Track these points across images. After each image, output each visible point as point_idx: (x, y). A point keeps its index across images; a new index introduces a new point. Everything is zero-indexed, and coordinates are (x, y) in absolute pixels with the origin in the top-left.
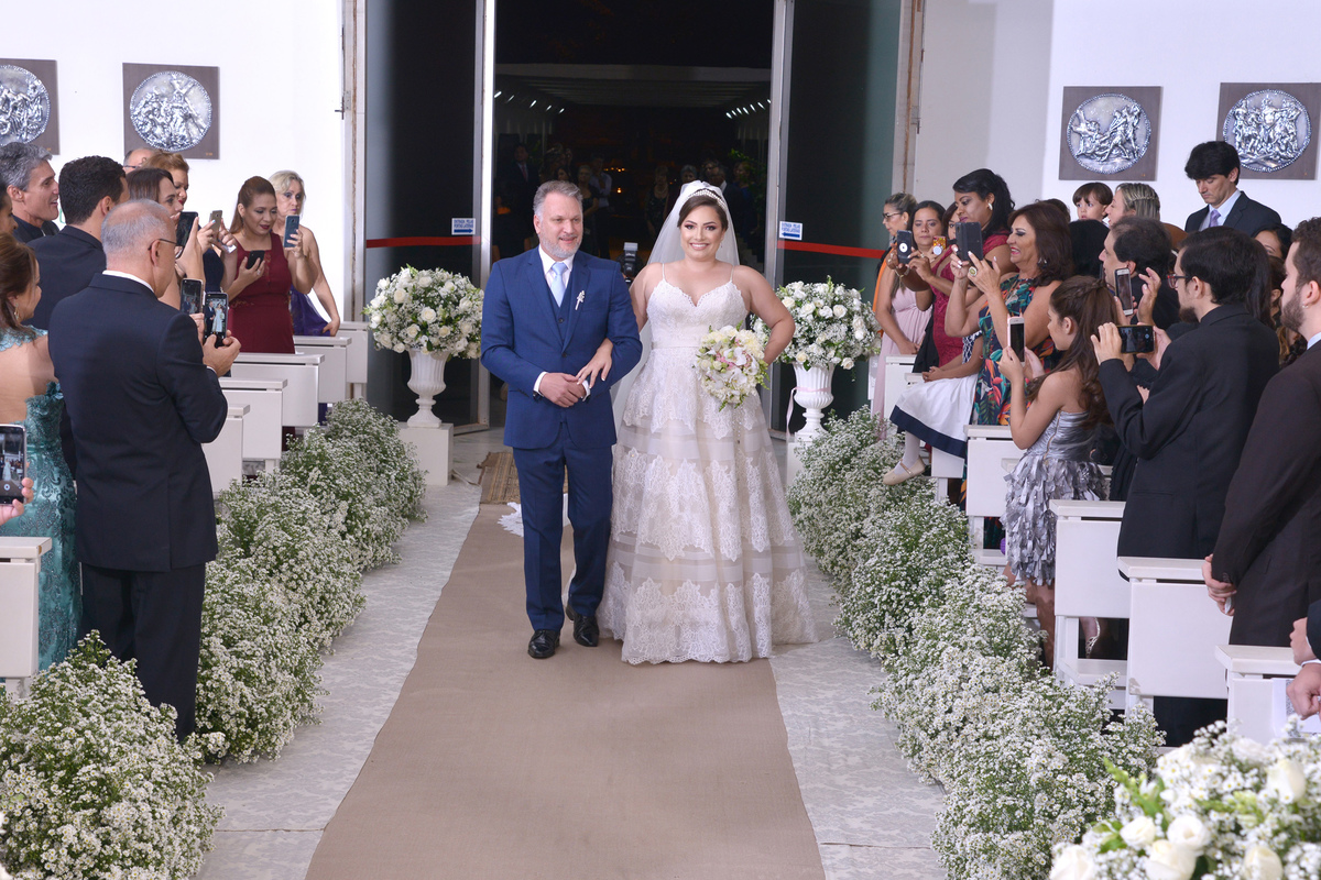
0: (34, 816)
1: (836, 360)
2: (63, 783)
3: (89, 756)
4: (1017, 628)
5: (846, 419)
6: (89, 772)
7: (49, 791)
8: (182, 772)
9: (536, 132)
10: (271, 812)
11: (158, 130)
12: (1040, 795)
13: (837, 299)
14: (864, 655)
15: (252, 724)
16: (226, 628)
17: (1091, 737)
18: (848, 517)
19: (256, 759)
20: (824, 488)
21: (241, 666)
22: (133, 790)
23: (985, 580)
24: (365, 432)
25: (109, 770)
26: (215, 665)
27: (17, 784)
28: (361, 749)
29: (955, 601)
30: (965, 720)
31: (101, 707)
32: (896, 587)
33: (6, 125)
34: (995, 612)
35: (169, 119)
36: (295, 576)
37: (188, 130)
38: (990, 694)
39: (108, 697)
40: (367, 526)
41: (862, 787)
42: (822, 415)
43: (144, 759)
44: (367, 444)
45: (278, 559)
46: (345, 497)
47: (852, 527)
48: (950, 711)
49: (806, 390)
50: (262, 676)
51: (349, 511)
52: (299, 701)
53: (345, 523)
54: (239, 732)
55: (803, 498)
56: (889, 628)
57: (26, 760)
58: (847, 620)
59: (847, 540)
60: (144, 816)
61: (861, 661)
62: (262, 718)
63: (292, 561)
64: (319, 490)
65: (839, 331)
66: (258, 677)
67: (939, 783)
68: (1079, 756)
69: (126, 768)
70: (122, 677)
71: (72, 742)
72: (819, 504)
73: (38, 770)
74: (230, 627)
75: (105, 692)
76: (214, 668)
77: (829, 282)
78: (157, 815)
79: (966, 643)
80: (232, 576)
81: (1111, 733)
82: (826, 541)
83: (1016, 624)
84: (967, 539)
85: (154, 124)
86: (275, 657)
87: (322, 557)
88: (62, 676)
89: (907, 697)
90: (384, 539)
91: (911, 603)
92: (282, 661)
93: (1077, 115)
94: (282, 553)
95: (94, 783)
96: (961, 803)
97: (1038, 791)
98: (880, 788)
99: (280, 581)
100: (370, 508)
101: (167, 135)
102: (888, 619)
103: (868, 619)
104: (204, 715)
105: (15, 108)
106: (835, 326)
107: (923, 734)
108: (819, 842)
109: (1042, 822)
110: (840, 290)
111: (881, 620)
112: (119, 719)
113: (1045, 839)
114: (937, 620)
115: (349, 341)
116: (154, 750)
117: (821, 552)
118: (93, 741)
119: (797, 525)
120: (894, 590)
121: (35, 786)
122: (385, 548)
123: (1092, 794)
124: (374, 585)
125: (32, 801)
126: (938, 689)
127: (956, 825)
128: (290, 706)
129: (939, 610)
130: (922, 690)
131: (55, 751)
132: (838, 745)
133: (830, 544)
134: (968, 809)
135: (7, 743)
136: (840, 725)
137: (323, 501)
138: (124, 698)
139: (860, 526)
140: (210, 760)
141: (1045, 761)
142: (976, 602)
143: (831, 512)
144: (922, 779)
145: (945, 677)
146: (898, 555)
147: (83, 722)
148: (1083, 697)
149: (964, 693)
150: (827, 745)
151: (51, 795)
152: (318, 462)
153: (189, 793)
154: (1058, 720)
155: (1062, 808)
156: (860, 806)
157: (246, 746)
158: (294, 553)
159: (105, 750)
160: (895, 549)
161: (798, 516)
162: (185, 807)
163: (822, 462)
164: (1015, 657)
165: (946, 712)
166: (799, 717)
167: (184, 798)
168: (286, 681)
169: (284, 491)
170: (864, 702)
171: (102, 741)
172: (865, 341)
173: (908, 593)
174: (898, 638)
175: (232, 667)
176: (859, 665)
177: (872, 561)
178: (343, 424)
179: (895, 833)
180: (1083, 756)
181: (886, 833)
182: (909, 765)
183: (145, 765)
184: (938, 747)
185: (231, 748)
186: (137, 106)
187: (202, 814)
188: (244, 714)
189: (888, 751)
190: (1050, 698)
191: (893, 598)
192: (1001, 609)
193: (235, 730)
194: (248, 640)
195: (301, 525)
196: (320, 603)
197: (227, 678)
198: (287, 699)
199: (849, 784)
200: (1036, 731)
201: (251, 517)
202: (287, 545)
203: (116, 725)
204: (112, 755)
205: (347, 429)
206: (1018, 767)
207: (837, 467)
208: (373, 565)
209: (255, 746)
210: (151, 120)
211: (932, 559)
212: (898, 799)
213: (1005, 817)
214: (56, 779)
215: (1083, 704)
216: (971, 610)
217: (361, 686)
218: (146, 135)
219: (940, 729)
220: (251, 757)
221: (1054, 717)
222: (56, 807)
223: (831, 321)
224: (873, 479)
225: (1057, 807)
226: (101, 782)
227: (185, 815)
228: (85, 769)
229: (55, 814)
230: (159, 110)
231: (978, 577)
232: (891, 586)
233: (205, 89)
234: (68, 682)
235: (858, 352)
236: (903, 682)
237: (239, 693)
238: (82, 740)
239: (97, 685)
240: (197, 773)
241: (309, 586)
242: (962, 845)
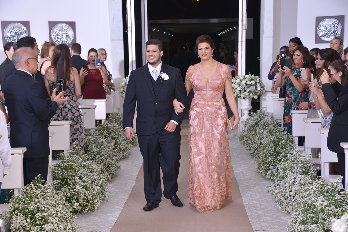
0: (22, 228)
1: (252, 96)
2: (31, 218)
3: (38, 210)
4: (310, 167)
5: (256, 113)
6: (38, 215)
7: (27, 221)
8: (66, 215)
9: (166, 41)
10: (95, 226)
11: (59, 40)
12: (321, 213)
13: (252, 79)
14: (264, 177)
15: (88, 201)
16: (80, 174)
17: (335, 196)
18: (258, 139)
19: (89, 212)
20: (250, 132)
21: (84, 185)
22: (52, 220)
23: (300, 153)
24: (119, 121)
25: (45, 214)
26: (77, 185)
27: (17, 219)
28: (120, 208)
29: (291, 160)
30: (295, 194)
31: (42, 196)
32: (273, 157)
33: (16, 40)
34: (303, 162)
35: (62, 37)
36: (100, 160)
37: (67, 39)
38: (303, 186)
39: (44, 193)
40: (121, 146)
41: (266, 214)
42: (249, 112)
43: (55, 211)
44: (120, 124)
45: (95, 155)
46: (114, 138)
47: (259, 142)
48: (291, 191)
49: (244, 105)
50: (90, 187)
51: (115, 142)
52: (102, 195)
53: (114, 146)
54: (84, 204)
55: (245, 135)
56: (271, 169)
57: (20, 212)
58: (259, 168)
59: (258, 146)
60: (55, 227)
61: (264, 179)
62: (91, 200)
63: (99, 156)
64: (107, 137)
65: (253, 88)
66: (89, 188)
67: (289, 213)
68: (332, 201)
69: (50, 213)
70: (49, 187)
71: (33, 206)
72: (249, 137)
73: (23, 215)
74: (81, 174)
75: (44, 192)
76: (76, 186)
77: (250, 74)
78: (59, 227)
79: (295, 171)
80: (81, 160)
81: (342, 194)
82: (252, 146)
83: (310, 165)
84: (293, 143)
85: (58, 38)
86: (94, 182)
87: (108, 155)
88: (31, 188)
89: (278, 188)
90: (125, 150)
91: (277, 162)
92: (96, 183)
93: (320, 25)
94: (96, 154)
95: (40, 218)
96: (296, 217)
97: (320, 212)
98: (271, 214)
99: (96, 162)
100: (121, 141)
101: (62, 41)
102: (271, 166)
103: (265, 167)
104: (74, 199)
105: (18, 35)
106: (252, 86)
107: (283, 198)
108: (254, 230)
109: (322, 221)
110: (253, 76)
111: (269, 167)
112: (47, 199)
113: (323, 226)
114: (285, 166)
115: (114, 96)
116: (58, 209)
117: (250, 150)
118: (40, 206)
119: (243, 143)
120: (272, 158)
121: (22, 219)
122: (126, 152)
123: (337, 212)
124: (123, 163)
125: (22, 224)
126: (287, 185)
127: (295, 223)
128: (99, 196)
129: (286, 162)
130: (282, 186)
131: (28, 209)
132: (258, 203)
133: (253, 147)
134: (299, 218)
135: (14, 207)
136: (258, 197)
137: (108, 140)
138: (49, 193)
139: (261, 142)
140: (75, 212)
141: (322, 203)
142: (297, 159)
143: (253, 138)
144: (283, 212)
145: (289, 182)
146: (273, 148)
147: (37, 201)
148: (332, 184)
149: (295, 186)
150: (255, 203)
151: (27, 222)
152: (106, 129)
153: (69, 221)
154: (325, 191)
155: (328, 217)
156: (265, 219)
157: (86, 208)
158: (99, 153)
159: (43, 208)
160: (272, 147)
161: (243, 140)
162: (68, 225)
163: (250, 125)
164: (309, 175)
165: (290, 192)
166: (246, 195)
167: (67, 222)
168: (97, 189)
169: (96, 136)
170: (265, 191)
171: (42, 206)
172: (261, 90)
173: (277, 159)
174: (274, 172)
175: (82, 185)
176: (263, 180)
177: (265, 151)
178: (113, 119)
179: (276, 227)
180: (333, 201)
181: (274, 227)
182: (279, 207)
183: (56, 213)
184: (288, 202)
185: (82, 209)
186: (53, 33)
187: (73, 227)
188: (86, 198)
189: (273, 204)
190: (322, 185)
191: (272, 161)
192: (305, 161)
193: (83, 203)
194: (86, 177)
195: (101, 146)
196: (107, 168)
197: (80, 188)
198: (98, 194)
199: (261, 213)
200: (318, 195)
201: (87, 144)
202: (97, 151)
203: (47, 201)
204: (45, 210)
205: (114, 120)
206: (314, 205)
207: (254, 126)
208: (123, 157)
209: (89, 208)
210: (57, 37)
211: (283, 149)
212: (277, 217)
213: (310, 221)
214: (29, 217)
215: (332, 186)
216: (296, 162)
217: (120, 190)
218: (56, 41)
219: (288, 197)
220: (88, 211)
221: (324, 190)
222: (29, 226)
223: (251, 85)
224: (264, 128)
225: (326, 216)
226: (42, 218)
227: (68, 227)
228: (37, 214)
229: (29, 228)
230: (59, 34)
231: (297, 152)
232: (271, 157)
233: (72, 28)
234: (32, 189)
235: (259, 94)
236: (276, 184)
237: (84, 192)
238: (36, 206)
239: (41, 190)
240: (71, 215)
241: (104, 163)
242: (297, 229)
